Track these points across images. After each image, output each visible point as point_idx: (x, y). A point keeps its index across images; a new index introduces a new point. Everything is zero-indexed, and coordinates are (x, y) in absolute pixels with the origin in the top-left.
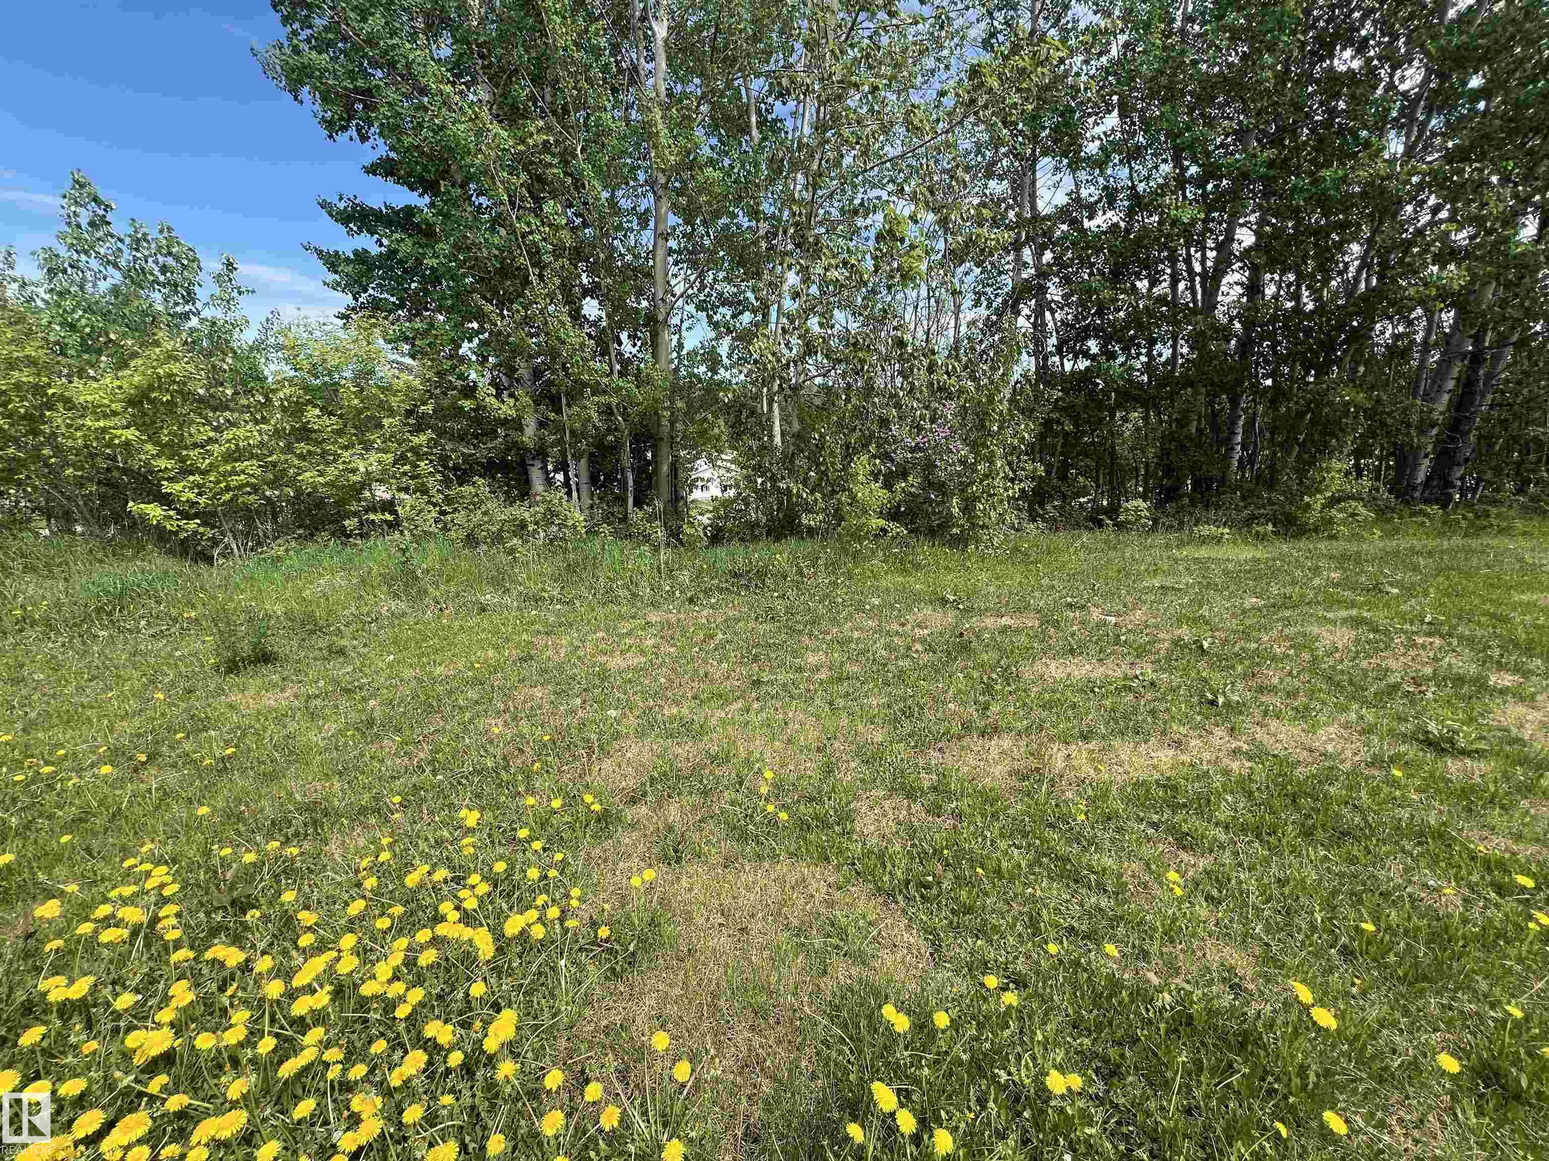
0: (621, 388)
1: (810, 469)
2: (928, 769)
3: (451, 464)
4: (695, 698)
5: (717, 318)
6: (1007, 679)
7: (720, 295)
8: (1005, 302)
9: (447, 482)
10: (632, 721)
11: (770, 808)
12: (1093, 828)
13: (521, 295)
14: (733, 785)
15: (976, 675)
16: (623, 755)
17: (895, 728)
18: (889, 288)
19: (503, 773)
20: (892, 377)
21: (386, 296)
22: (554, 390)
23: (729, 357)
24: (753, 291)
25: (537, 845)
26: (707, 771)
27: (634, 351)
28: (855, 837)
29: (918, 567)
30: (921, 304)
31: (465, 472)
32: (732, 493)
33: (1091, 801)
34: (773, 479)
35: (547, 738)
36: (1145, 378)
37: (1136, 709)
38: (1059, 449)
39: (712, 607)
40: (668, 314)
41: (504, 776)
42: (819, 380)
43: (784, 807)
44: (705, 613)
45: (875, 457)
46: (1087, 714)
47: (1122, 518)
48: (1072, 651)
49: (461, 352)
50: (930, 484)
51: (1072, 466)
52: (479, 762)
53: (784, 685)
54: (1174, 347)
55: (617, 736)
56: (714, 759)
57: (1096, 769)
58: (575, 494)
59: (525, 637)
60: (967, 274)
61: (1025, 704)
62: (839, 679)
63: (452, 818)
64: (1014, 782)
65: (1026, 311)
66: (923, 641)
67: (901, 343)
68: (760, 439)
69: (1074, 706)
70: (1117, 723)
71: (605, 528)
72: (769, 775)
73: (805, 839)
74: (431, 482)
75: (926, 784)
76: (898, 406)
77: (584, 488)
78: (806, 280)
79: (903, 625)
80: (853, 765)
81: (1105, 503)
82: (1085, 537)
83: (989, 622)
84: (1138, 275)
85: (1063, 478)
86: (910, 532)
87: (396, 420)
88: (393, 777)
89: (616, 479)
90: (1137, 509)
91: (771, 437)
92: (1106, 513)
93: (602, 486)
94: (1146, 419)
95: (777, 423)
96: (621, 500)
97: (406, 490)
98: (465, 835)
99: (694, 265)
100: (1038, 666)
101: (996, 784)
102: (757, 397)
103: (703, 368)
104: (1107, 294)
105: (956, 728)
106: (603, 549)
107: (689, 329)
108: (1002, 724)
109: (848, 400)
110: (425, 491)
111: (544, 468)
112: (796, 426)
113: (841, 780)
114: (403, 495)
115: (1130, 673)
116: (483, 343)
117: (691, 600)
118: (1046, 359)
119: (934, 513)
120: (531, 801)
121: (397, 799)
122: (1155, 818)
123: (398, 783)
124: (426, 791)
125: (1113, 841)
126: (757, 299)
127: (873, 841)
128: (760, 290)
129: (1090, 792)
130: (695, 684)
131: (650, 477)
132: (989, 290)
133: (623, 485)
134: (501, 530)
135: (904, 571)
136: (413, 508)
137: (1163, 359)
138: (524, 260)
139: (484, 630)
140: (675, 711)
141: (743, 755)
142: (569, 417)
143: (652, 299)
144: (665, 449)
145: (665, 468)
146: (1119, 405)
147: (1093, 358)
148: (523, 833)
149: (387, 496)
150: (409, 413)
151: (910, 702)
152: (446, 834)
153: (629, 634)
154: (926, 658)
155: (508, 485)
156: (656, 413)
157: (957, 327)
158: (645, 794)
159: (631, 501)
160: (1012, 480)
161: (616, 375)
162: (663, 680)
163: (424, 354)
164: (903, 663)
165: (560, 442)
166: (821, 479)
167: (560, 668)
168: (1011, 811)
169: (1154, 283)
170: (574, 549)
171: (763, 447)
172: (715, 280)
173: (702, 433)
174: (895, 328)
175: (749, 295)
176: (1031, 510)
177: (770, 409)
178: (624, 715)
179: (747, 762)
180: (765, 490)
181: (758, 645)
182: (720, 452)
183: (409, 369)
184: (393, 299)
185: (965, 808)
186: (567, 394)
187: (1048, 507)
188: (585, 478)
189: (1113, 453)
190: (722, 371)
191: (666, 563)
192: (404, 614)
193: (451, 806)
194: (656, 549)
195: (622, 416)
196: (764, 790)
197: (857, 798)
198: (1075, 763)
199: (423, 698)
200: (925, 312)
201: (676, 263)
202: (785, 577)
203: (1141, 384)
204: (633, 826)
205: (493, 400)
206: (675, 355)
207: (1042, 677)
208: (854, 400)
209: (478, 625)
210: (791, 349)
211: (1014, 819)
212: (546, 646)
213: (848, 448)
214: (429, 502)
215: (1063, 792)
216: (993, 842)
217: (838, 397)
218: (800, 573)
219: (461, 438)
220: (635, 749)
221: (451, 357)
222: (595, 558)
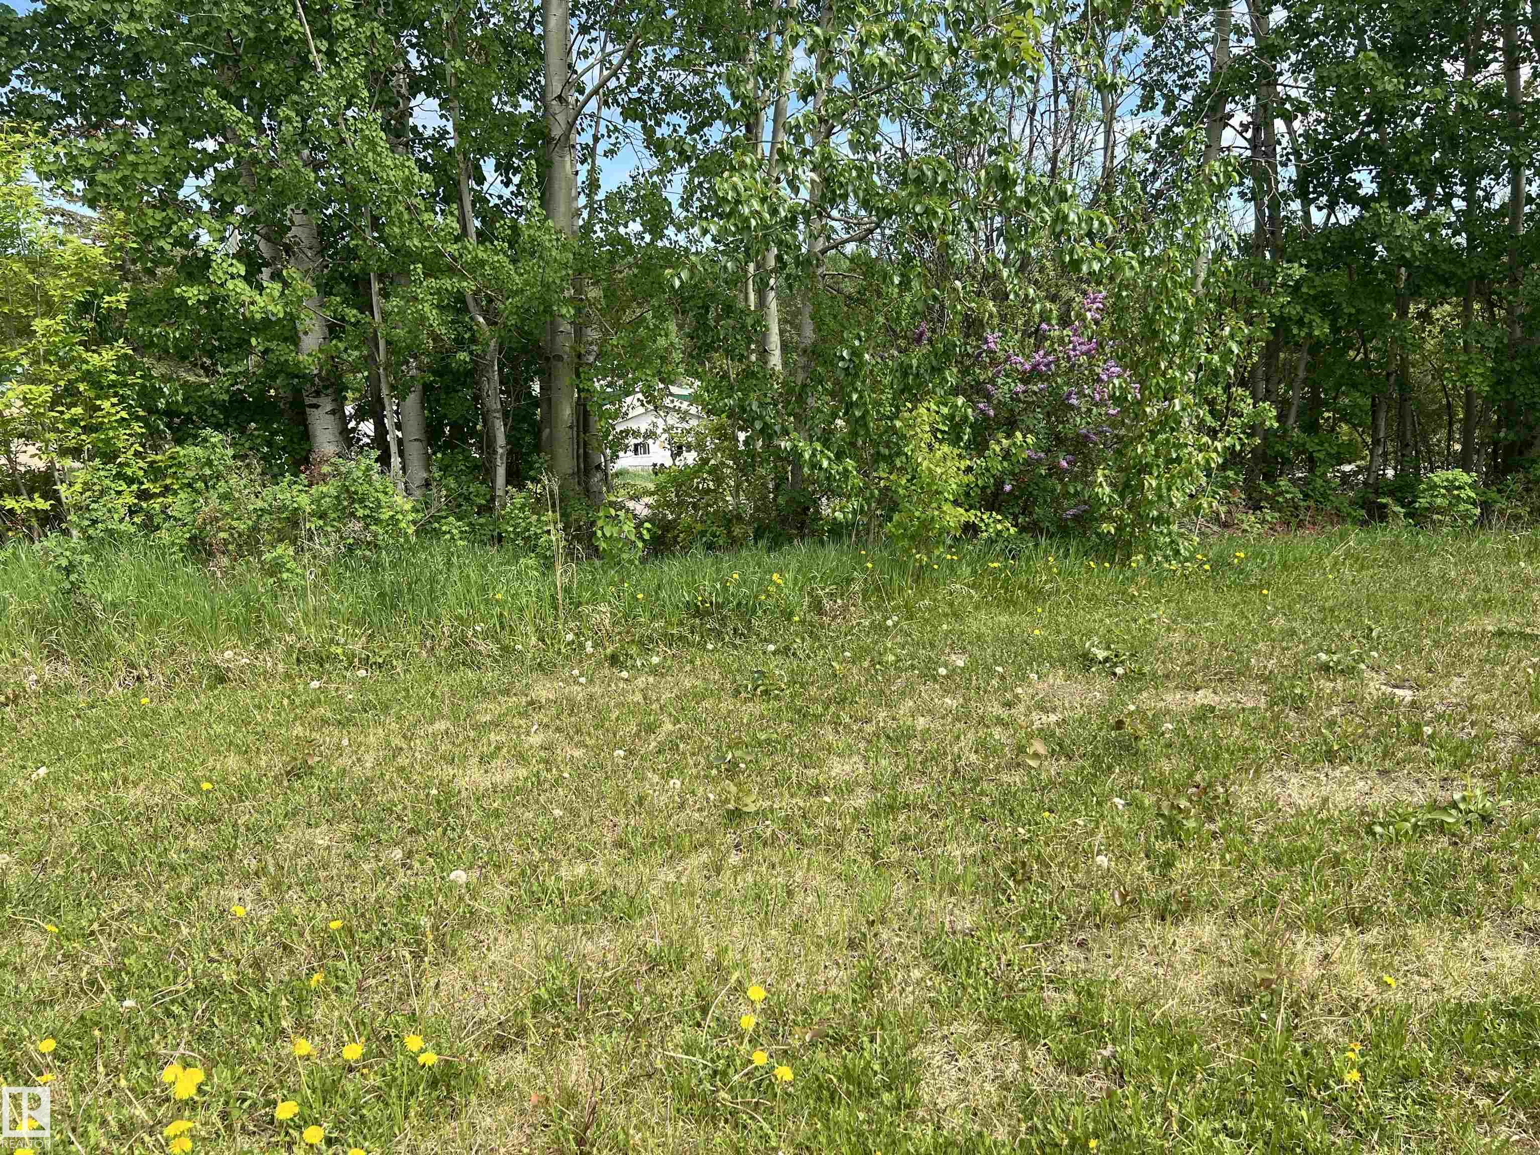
0: (482, 263)
1: (835, 416)
2: (1058, 982)
3: (161, 404)
4: (619, 844)
5: (662, 131)
6: (1207, 809)
7: (668, 89)
8: (1197, 100)
9: (153, 439)
10: (500, 891)
11: (760, 1058)
12: (1375, 1096)
13: (294, 89)
14: (690, 1014)
15: (1148, 800)
16: (483, 958)
17: (997, 903)
18: (981, 76)
19: (252, 993)
20: (989, 241)
21: (42, 90)
22: (355, 265)
23: (685, 204)
24: (729, 84)
25: (314, 1135)
26: (641, 987)
27: (506, 193)
28: (921, 1113)
29: (1037, 595)
30: (1041, 107)
31: (188, 418)
32: (690, 458)
33: (1371, 1043)
34: (767, 433)
35: (335, 925)
36: (1462, 239)
37: (1454, 867)
38: (1302, 374)
39: (654, 671)
40: (571, 125)
41: (255, 998)
42: (850, 248)
43: (787, 1056)
44: (641, 682)
45: (956, 391)
46: (1360, 879)
47: (1423, 502)
48: (1330, 756)
49: (182, 194)
50: (1059, 440)
51: (1325, 403)
52: (205, 973)
53: (787, 820)
54: (1515, 183)
55: (470, 919)
56: (653, 964)
57: (1379, 982)
58: (396, 461)
59: (298, 730)
60: (1126, 49)
61: (1242, 857)
62: (892, 808)
63: (152, 1082)
64: (1220, 1006)
65: (1240, 117)
66: (1046, 735)
67: (1004, 180)
68: (742, 357)
69: (1336, 861)
70: (1417, 891)
71: (452, 525)
72: (757, 993)
73: (826, 1117)
74: (121, 438)
75: (1056, 1011)
76: (1000, 296)
77: (414, 451)
78: (827, 65)
79: (1009, 705)
80: (916, 974)
81: (1390, 473)
82: (1355, 538)
83: (1173, 699)
84: (1444, 52)
85: (1311, 427)
86: (1022, 529)
87: (56, 323)
88: (40, 1003)
89: (473, 433)
90: (1451, 486)
91: (764, 353)
92: (1391, 493)
93: (449, 445)
94: (1466, 313)
95: (775, 329)
96: (485, 471)
97: (76, 452)
98: (178, 1115)
99: (618, 34)
100: (1266, 784)
101: (1188, 1011)
102: (737, 280)
103: (635, 227)
104: (1390, 84)
105: (1111, 902)
106: (449, 564)
107: (607, 154)
108: (1199, 894)
109: (905, 285)
110: (109, 456)
111: (338, 411)
112: (809, 333)
113: (893, 1003)
114: (69, 462)
115: (1442, 796)
116: (222, 179)
117: (614, 660)
118: (1274, 206)
119: (1066, 495)
120: (303, 1046)
121: (49, 1045)
122: (1492, 1076)
123: (49, 1013)
124: (104, 1029)
125: (1412, 1121)
126: (735, 98)
127: (954, 1121)
128: (739, 81)
129: (1368, 1026)
130: (621, 820)
131: (536, 430)
132: (1170, 78)
133: (487, 444)
134: (255, 529)
135: (1010, 603)
136: (87, 487)
137: (1495, 204)
138: (299, 26)
139: (221, 717)
140: (581, 869)
141: (710, 955)
142: (385, 315)
143: (542, 98)
144: (565, 378)
145: (566, 413)
146: (1415, 292)
147: (1365, 203)
148: (286, 1111)
149: (39, 465)
150: (84, 308)
151: (1022, 854)
152: (139, 1111)
153: (495, 724)
154: (1052, 768)
155: (270, 444)
156: (548, 310)
157: (1109, 147)
158: (522, 1032)
159: (501, 472)
160: (1213, 433)
161: (473, 238)
162: (558, 812)
163: (111, 198)
164: (1015, 779)
165: (369, 360)
166: (854, 434)
167: (365, 790)
168: (1217, 1064)
169: (1476, 65)
170: (393, 565)
171: (748, 374)
172: (659, 62)
173: (636, 348)
174: (992, 152)
175: (723, 91)
176: (1250, 488)
177: (762, 302)
178: (485, 880)
179: (718, 969)
180: (752, 454)
181: (735, 745)
182: (668, 380)
183: (85, 226)
184: (56, 97)
185: (1130, 1057)
186: (381, 277)
187: (1283, 483)
188: (414, 428)
189: (1404, 383)
190: (671, 231)
191: (567, 590)
192: (69, 688)
193: (151, 1057)
194: (548, 564)
195: (485, 313)
196: (748, 1022)
197: (923, 1037)
198: (1338, 969)
199: (101, 848)
200: (1049, 121)
201: (584, 29)
202: (789, 616)
203: (1453, 253)
204: (498, 1094)
205: (241, 285)
206: (582, 200)
207: (1273, 803)
208: (915, 284)
209: (209, 707)
210: (796, 190)
211: (1224, 1080)
212: (339, 747)
213: (905, 375)
214: (119, 476)
215: (1317, 1025)
216: (1183, 1124)
217: (886, 277)
218: (817, 606)
219: (182, 355)
220: (505, 944)
221: (163, 203)
222: (433, 580)
